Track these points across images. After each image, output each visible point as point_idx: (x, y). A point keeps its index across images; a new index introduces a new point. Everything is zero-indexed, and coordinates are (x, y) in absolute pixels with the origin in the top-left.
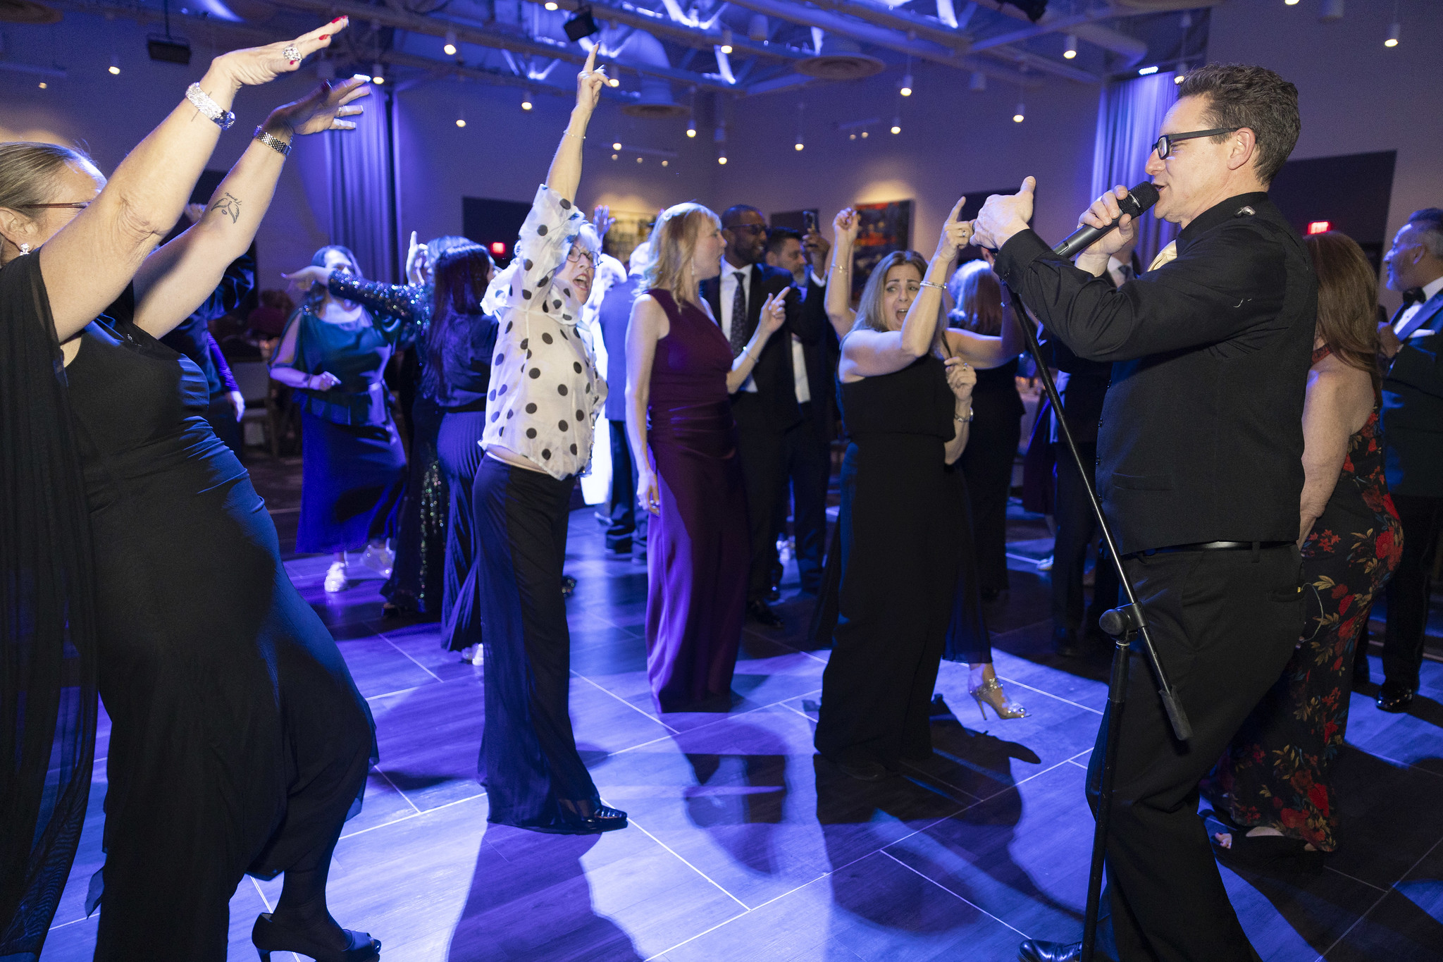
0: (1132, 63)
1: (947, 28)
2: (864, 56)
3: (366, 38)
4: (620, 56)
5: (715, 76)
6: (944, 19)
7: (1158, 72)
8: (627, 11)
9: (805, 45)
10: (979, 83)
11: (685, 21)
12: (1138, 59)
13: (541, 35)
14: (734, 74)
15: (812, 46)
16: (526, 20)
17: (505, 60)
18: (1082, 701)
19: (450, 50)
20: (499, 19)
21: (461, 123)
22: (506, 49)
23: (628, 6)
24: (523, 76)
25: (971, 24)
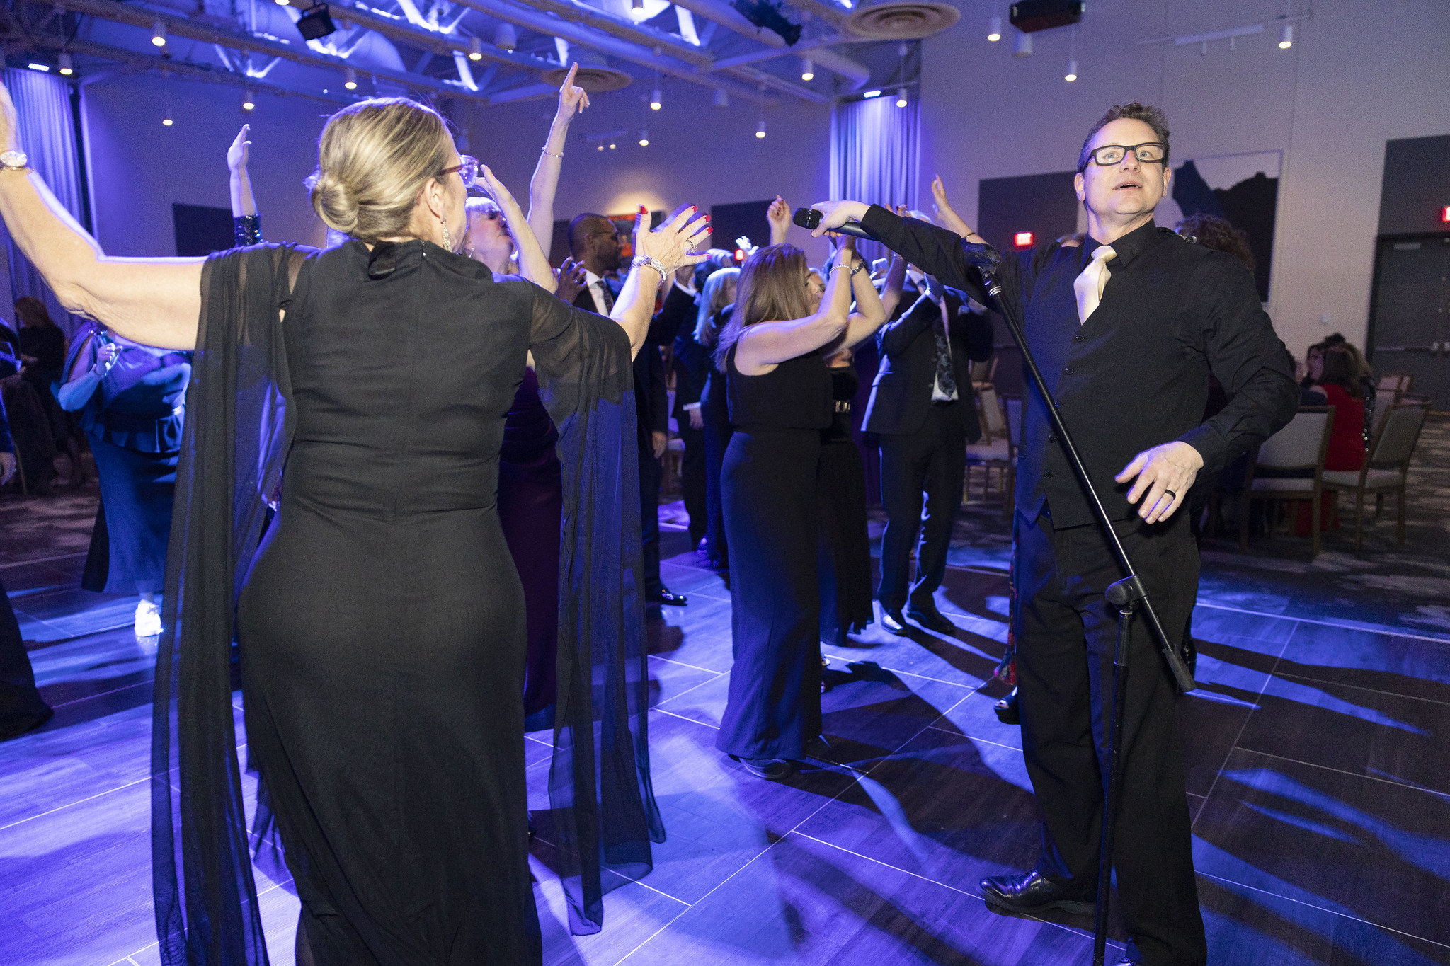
0: (858, 86)
1: (688, 45)
2: (611, 70)
3: (44, 23)
4: (350, 57)
5: (455, 83)
6: (687, 37)
7: (881, 96)
8: (360, 10)
9: (550, 55)
10: (722, 100)
11: (423, 24)
12: (863, 83)
13: (258, 31)
14: (476, 81)
15: (557, 58)
16: (242, 13)
17: (216, 55)
18: (923, 672)
19: (159, 41)
20: (209, 11)
21: (168, 122)
22: (219, 44)
23: (361, 6)
24: (239, 74)
25: (711, 43)
